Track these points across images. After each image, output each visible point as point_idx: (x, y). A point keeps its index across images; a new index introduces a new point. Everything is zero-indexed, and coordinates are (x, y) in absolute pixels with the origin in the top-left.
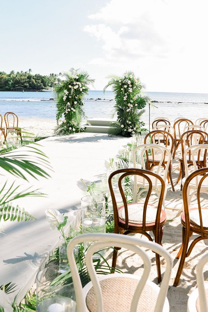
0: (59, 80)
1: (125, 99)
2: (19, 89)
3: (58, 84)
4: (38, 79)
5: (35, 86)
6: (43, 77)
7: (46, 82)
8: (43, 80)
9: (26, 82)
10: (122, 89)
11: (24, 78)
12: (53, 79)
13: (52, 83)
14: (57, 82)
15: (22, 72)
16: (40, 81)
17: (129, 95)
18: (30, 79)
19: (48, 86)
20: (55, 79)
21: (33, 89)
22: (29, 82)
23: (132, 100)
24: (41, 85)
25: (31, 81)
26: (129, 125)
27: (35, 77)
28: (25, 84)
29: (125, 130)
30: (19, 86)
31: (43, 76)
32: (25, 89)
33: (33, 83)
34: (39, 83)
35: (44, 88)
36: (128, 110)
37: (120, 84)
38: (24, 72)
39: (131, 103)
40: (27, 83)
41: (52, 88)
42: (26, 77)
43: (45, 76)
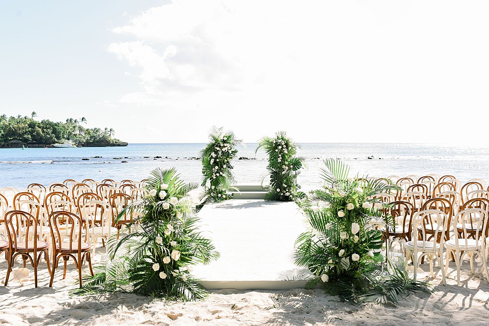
0: (81, 129)
1: (279, 160)
2: (15, 143)
3: (79, 135)
4: (46, 128)
5: (41, 138)
6: (56, 125)
7: (60, 132)
8: (55, 129)
9: (26, 132)
10: (276, 150)
11: (23, 125)
12: (71, 128)
13: (70, 134)
14: (77, 132)
15: (19, 117)
16: (50, 131)
17: (283, 156)
18: (33, 128)
19: (63, 138)
20: (74, 127)
21: (39, 144)
22: (31, 133)
23: (287, 161)
24: (51, 138)
25: (35, 131)
26: (285, 189)
27: (41, 125)
28: (25, 136)
29: (282, 194)
30: (14, 139)
31: (54, 122)
32: (25, 143)
33: (38, 134)
34: (48, 133)
35: (57, 142)
36: (283, 173)
37: (274, 145)
38: (23, 116)
39: (286, 165)
40: (28, 134)
41: (70, 142)
42: (27, 125)
43: (57, 123)
